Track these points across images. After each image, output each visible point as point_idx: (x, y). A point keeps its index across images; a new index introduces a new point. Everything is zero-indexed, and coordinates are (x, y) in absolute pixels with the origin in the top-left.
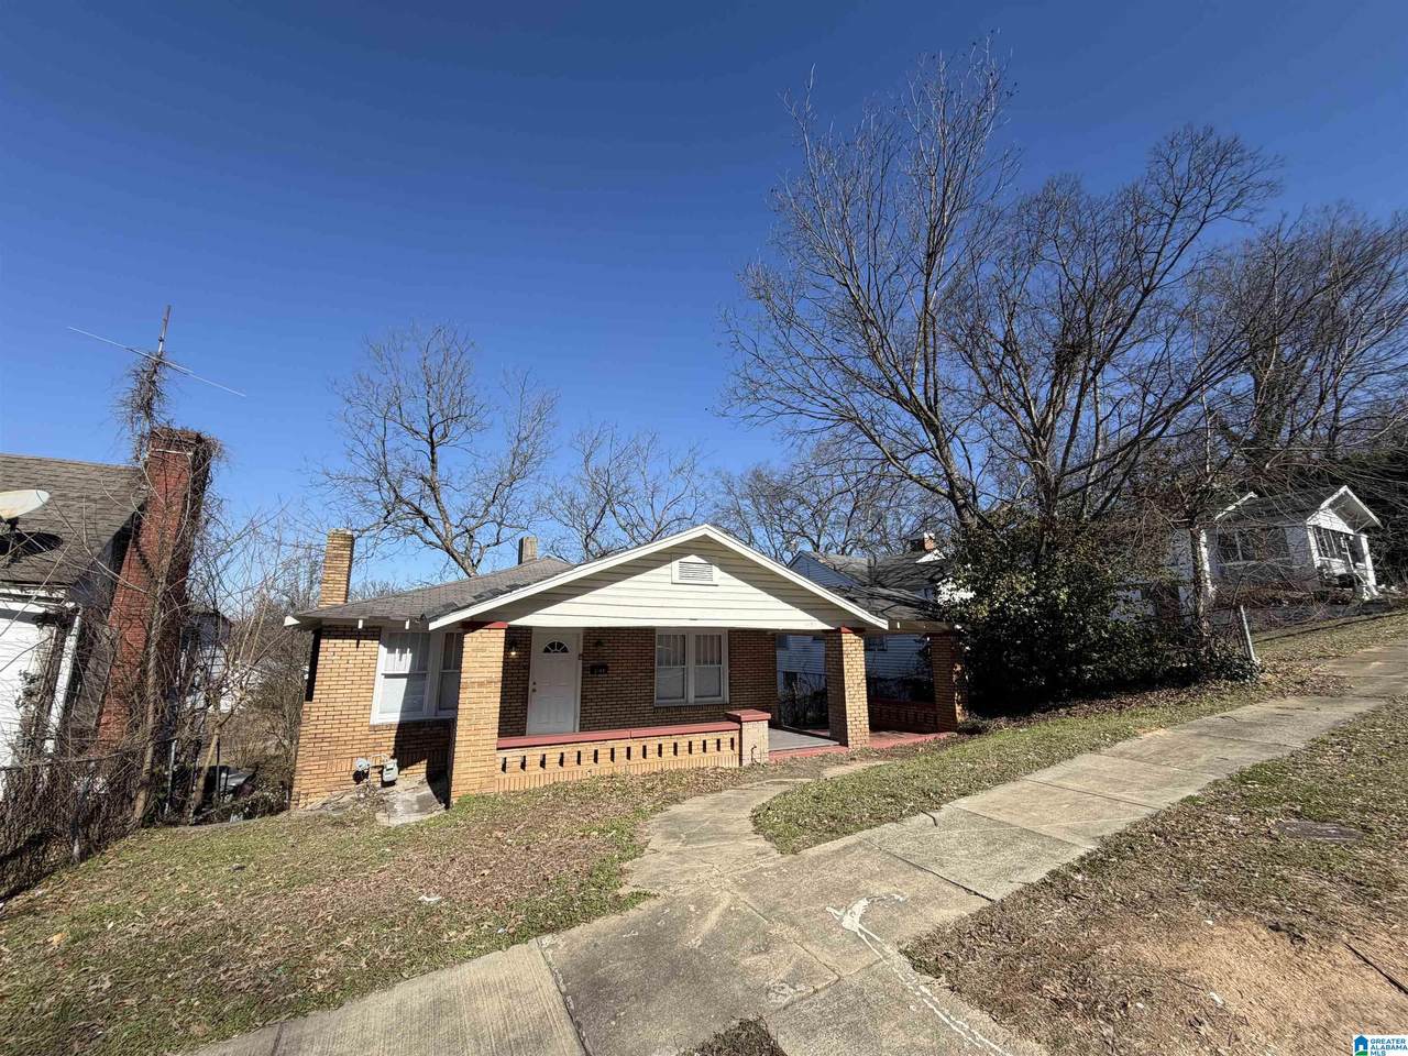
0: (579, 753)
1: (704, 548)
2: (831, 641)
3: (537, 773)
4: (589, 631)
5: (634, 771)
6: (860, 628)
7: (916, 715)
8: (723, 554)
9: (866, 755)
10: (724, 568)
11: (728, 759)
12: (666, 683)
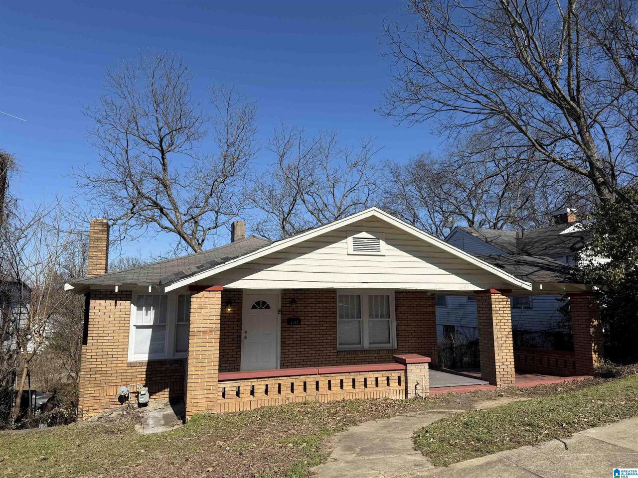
0: (280, 385)
1: (373, 226)
2: (482, 300)
3: (248, 399)
4: (286, 292)
5: (322, 399)
6: (507, 290)
7: (557, 360)
8: (389, 231)
9: (511, 392)
10: (389, 242)
11: (395, 393)
12: (346, 332)
